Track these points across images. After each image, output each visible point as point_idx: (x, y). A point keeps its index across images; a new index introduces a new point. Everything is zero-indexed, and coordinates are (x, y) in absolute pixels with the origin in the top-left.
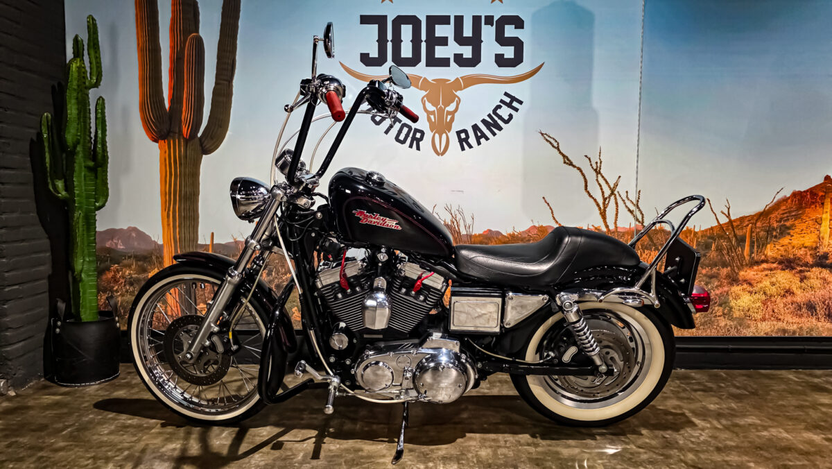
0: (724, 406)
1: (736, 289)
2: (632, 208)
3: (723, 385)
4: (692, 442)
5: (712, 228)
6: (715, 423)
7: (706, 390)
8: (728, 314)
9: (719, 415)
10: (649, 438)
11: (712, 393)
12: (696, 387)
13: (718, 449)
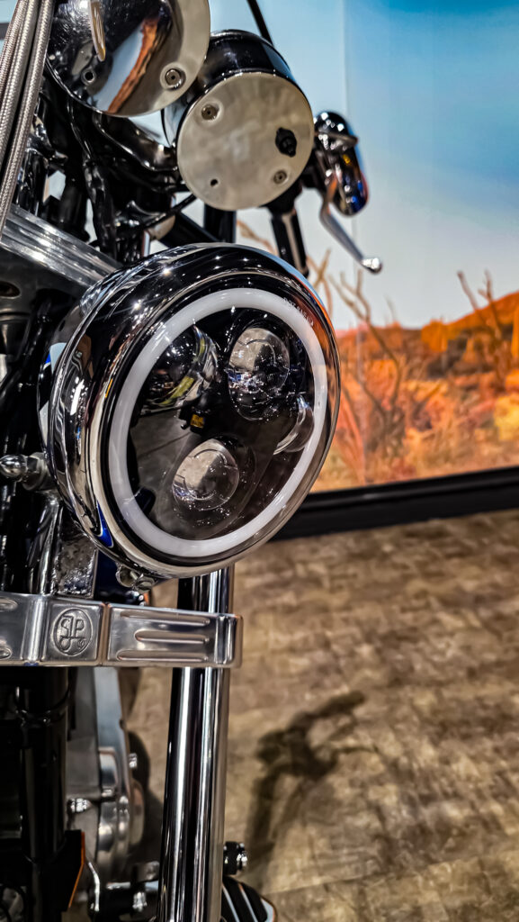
0: (486, 581)
1: (503, 401)
2: (352, 297)
3: (486, 541)
4: (435, 665)
5: (467, 319)
6: (471, 618)
7: (464, 554)
8: (493, 439)
9: (478, 600)
10: (371, 666)
11: (471, 559)
12: (451, 550)
13: (472, 674)
